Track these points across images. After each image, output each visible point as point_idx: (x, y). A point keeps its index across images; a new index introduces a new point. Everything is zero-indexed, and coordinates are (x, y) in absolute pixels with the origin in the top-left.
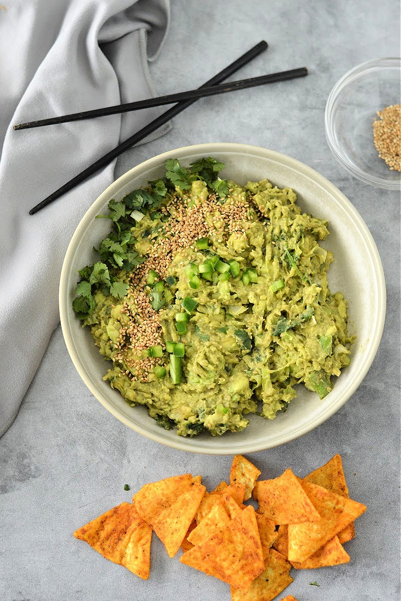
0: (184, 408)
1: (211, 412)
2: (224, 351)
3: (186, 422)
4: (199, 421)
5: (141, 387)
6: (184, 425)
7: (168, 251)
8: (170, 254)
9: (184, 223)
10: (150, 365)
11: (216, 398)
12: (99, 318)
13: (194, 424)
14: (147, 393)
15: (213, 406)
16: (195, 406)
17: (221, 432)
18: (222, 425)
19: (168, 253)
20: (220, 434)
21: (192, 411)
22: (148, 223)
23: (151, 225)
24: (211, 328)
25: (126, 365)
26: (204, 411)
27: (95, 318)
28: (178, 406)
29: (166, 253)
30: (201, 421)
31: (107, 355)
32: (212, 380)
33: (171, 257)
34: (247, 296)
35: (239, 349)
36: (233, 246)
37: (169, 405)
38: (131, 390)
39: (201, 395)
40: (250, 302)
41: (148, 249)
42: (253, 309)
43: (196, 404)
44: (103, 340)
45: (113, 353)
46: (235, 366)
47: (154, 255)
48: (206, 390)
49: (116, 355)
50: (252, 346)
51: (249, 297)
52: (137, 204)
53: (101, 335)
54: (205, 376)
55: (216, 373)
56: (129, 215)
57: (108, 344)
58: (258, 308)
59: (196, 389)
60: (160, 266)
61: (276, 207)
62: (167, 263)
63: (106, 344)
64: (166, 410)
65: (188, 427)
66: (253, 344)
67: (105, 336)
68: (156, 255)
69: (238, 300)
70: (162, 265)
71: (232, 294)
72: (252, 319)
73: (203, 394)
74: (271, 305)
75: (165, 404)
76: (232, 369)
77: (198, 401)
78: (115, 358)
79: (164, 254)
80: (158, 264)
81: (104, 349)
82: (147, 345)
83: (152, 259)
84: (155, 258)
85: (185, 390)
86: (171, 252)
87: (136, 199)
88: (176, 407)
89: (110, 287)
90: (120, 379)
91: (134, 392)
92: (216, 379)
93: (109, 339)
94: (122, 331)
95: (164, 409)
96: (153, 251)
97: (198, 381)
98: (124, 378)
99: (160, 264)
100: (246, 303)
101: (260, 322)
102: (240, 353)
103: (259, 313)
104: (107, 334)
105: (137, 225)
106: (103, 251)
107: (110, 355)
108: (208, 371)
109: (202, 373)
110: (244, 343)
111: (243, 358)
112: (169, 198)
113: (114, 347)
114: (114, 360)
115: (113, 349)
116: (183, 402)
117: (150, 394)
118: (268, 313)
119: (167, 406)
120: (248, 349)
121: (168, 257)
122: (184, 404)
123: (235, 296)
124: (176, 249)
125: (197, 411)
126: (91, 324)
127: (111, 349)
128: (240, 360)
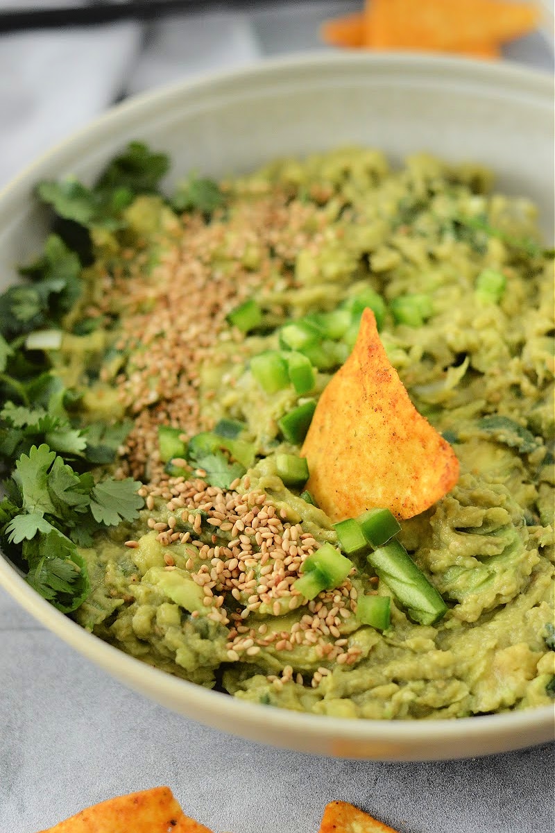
0: (502, 657)
3: (540, 681)
5: (353, 679)
6: (539, 693)
7: (175, 371)
9: (169, 301)
10: (338, 615)
12: (114, 592)
14: (382, 684)
16: (530, 632)
19: (179, 376)
21: (532, 649)
22: (79, 345)
23: (91, 346)
25: (273, 655)
27: (104, 600)
28: (484, 663)
29: (174, 378)
31: (206, 654)
32: (521, 546)
33: (190, 383)
34: (442, 339)
35: (518, 461)
36: (320, 273)
37: (459, 679)
38: (334, 701)
39: (519, 603)
40: (460, 347)
41: (122, 395)
42: (476, 365)
43: (528, 627)
44: (170, 625)
45: (217, 643)
46: (540, 505)
47: (147, 397)
48: (522, 581)
49: (229, 644)
50: (539, 440)
51: (450, 338)
52: (27, 311)
53: (153, 619)
54: (497, 545)
55: (516, 525)
56: (22, 349)
57: (189, 628)
58: (488, 349)
59: (499, 596)
60: (178, 419)
61: (346, 174)
62: (191, 401)
63: (183, 633)
64: (459, 697)
65: (551, 692)
66: (537, 434)
67: (167, 614)
68: (153, 397)
69: (428, 364)
70: (181, 414)
71: (407, 351)
72: (492, 385)
73: (522, 596)
74: (511, 330)
75: (448, 680)
76: (536, 517)
77: (525, 618)
78: (231, 649)
79: (170, 383)
80: (169, 417)
81: (188, 646)
82: (292, 568)
83: (145, 415)
84: (153, 407)
85: (471, 618)
86: (181, 372)
87: (18, 303)
88: (479, 670)
89: (88, 507)
90: (284, 696)
91: (346, 701)
92: (527, 538)
93: (184, 613)
94: (200, 577)
95: (454, 695)
96: (136, 390)
97: (487, 575)
98: (291, 688)
99: (174, 415)
100: (450, 359)
101: (518, 374)
102: (525, 471)
103: (500, 358)
104: (172, 602)
105: (57, 361)
106: (13, 438)
107: (214, 651)
108: (492, 533)
109: (486, 544)
110: (520, 435)
111: (543, 479)
112: (91, 285)
113: (211, 623)
114: (232, 656)
115: (212, 632)
116: (491, 644)
117: (388, 683)
118: (518, 349)
119: (456, 684)
120: (538, 446)
121: (183, 387)
122: (496, 648)
123: (417, 352)
124: (192, 358)
125: (545, 639)
126: (104, 617)
127: (204, 636)
128: (537, 488)
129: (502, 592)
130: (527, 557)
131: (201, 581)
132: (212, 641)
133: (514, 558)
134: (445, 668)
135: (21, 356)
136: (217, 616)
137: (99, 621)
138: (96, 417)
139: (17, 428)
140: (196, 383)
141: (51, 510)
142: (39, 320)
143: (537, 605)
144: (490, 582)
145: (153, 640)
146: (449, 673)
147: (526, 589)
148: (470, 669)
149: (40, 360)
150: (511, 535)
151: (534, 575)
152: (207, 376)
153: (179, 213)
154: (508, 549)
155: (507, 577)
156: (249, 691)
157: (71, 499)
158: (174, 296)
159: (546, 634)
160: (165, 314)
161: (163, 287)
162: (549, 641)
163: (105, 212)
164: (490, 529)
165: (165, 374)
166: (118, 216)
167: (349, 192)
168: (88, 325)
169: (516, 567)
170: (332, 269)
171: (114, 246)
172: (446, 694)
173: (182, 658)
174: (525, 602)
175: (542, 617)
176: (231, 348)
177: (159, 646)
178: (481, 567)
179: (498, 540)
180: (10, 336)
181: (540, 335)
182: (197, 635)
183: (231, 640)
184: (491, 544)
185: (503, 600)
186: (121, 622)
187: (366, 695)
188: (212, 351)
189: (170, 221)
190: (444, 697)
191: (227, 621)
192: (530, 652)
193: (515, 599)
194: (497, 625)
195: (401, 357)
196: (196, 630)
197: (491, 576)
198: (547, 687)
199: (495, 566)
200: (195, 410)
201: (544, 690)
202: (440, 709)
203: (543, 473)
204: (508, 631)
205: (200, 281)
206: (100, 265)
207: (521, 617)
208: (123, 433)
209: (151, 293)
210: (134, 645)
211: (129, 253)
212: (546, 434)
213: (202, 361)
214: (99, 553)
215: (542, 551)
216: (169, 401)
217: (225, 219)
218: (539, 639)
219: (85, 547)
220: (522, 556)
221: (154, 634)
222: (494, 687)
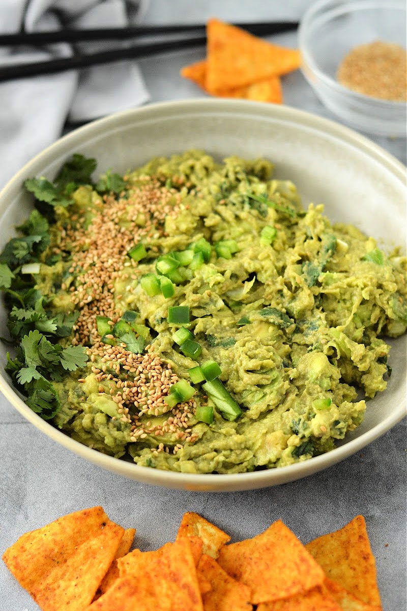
0: (270, 437)
1: (310, 416)
2: (266, 343)
3: (289, 450)
4: (303, 437)
5: (194, 450)
6: (288, 456)
7: (101, 285)
8: (106, 288)
9: (97, 245)
10: (187, 416)
11: (302, 400)
13: (300, 446)
14: (209, 452)
15: (306, 409)
16: (284, 424)
17: (341, 433)
18: (337, 422)
19: (103, 287)
20: (342, 437)
21: (285, 433)
22: (50, 270)
23: (56, 271)
24: (228, 328)
25: (154, 438)
26: (300, 420)
28: (260, 441)
29: (100, 288)
30: (307, 433)
31: (120, 439)
32: (280, 379)
33: (109, 291)
34: (241, 266)
35: (281, 332)
36: (177, 228)
37: (248, 449)
38: (184, 462)
39: (279, 409)
40: (251, 270)
41: (73, 298)
42: (259, 279)
43: (282, 422)
44: (101, 424)
45: (125, 433)
46: (292, 356)
47: (87, 299)
48: (281, 398)
49: (132, 433)
50: (292, 320)
51: (246, 265)
52: (21, 253)
53: (93, 421)
54: (268, 379)
55: (278, 368)
56: (20, 274)
57: (111, 425)
58: (266, 271)
59: (269, 405)
60: (103, 311)
61: (192, 168)
62: (110, 301)
63: (108, 428)
64: (248, 458)
65: (294, 455)
66: (291, 317)
67: (100, 418)
68: (90, 299)
69: (234, 279)
70: (104, 308)
71: (223, 273)
72: (268, 290)
73: (281, 405)
74: (278, 260)
75: (242, 450)
76: (290, 362)
77: (282, 417)
78: (133, 436)
79: (98, 292)
80: (98, 309)
81: (111, 435)
82: (165, 391)
83: (86, 309)
84: (89, 304)
85: (254, 417)
86: (104, 285)
87: (16, 248)
88: (258, 444)
89: (60, 362)
90: (159, 459)
91: (191, 461)
92: (283, 375)
93: (109, 418)
94: (117, 398)
95: (245, 457)
96: (81, 296)
97: (263, 395)
98: (163, 455)
99: (101, 308)
100: (246, 277)
101: (281, 284)
102: (284, 336)
103: (272, 276)
104: (102, 412)
105: (39, 281)
106: (18, 326)
107: (124, 437)
108: (265, 373)
109: (262, 379)
110: (282, 319)
111: (293, 341)
112: (55, 235)
113: (122, 423)
114: (133, 439)
115: (123, 427)
116: (264, 431)
117: (212, 452)
118: (281, 271)
119: (246, 452)
120: (292, 324)
121: (106, 293)
122: (267, 433)
123: (228, 274)
124: (110, 277)
125: (291, 428)
126: (68, 420)
127: (119, 429)
128: (291, 346)
129: (270, 404)
130: (283, 386)
131: (117, 401)
132: (123, 432)
133: (277, 386)
134: (241, 443)
135: (19, 278)
136: (125, 419)
137: (65, 422)
138: (59, 310)
139: (19, 321)
140: (112, 291)
141: (40, 363)
142: (28, 258)
143: (288, 410)
144: (264, 398)
145: (93, 431)
146: (243, 446)
147: (283, 401)
148: (253, 444)
149: (29, 280)
150: (275, 373)
151: (287, 394)
152: (118, 287)
153: (101, 194)
154: (274, 381)
155: (272, 396)
156: (141, 457)
157: (50, 358)
158: (99, 242)
159: (292, 426)
160: (95, 252)
161: (94, 237)
162: (294, 429)
163: (62, 195)
164: (264, 371)
165: (96, 286)
166: (69, 198)
167: (193, 179)
168: (54, 260)
169: (277, 391)
170: (183, 227)
171: (67, 214)
172: (242, 457)
173: (108, 441)
174: (282, 408)
175: (290, 416)
176: (131, 270)
177: (96, 434)
178: (259, 391)
179: (268, 377)
180: (13, 267)
181: (293, 263)
182: (115, 429)
183: (133, 431)
184: (265, 378)
185: (271, 408)
186: (76, 423)
187: (200, 458)
188: (120, 273)
189: (97, 200)
190: (240, 458)
191: (130, 421)
192: (284, 435)
193: (277, 407)
194: (267, 421)
195: (220, 278)
196: (115, 426)
197: (265, 395)
198: (292, 453)
199: (267, 390)
200: (112, 306)
201: (290, 455)
202: (238, 464)
203: (293, 338)
204: (273, 424)
205: (113, 233)
206: (59, 224)
207: (280, 417)
208: (75, 318)
209: (88, 241)
210: (83, 434)
211: (75, 217)
212: (296, 317)
213: (115, 278)
214: (65, 385)
215: (291, 381)
216: (98, 301)
217: (126, 197)
218: (288, 428)
219: (58, 382)
220: (281, 385)
221: (93, 428)
222: (265, 453)
